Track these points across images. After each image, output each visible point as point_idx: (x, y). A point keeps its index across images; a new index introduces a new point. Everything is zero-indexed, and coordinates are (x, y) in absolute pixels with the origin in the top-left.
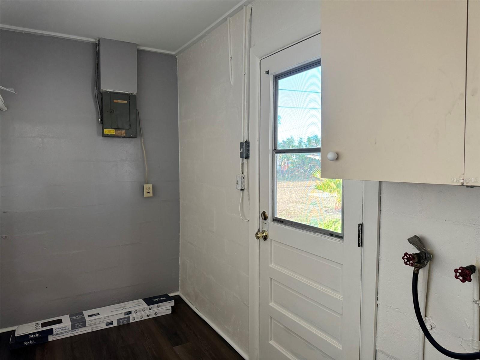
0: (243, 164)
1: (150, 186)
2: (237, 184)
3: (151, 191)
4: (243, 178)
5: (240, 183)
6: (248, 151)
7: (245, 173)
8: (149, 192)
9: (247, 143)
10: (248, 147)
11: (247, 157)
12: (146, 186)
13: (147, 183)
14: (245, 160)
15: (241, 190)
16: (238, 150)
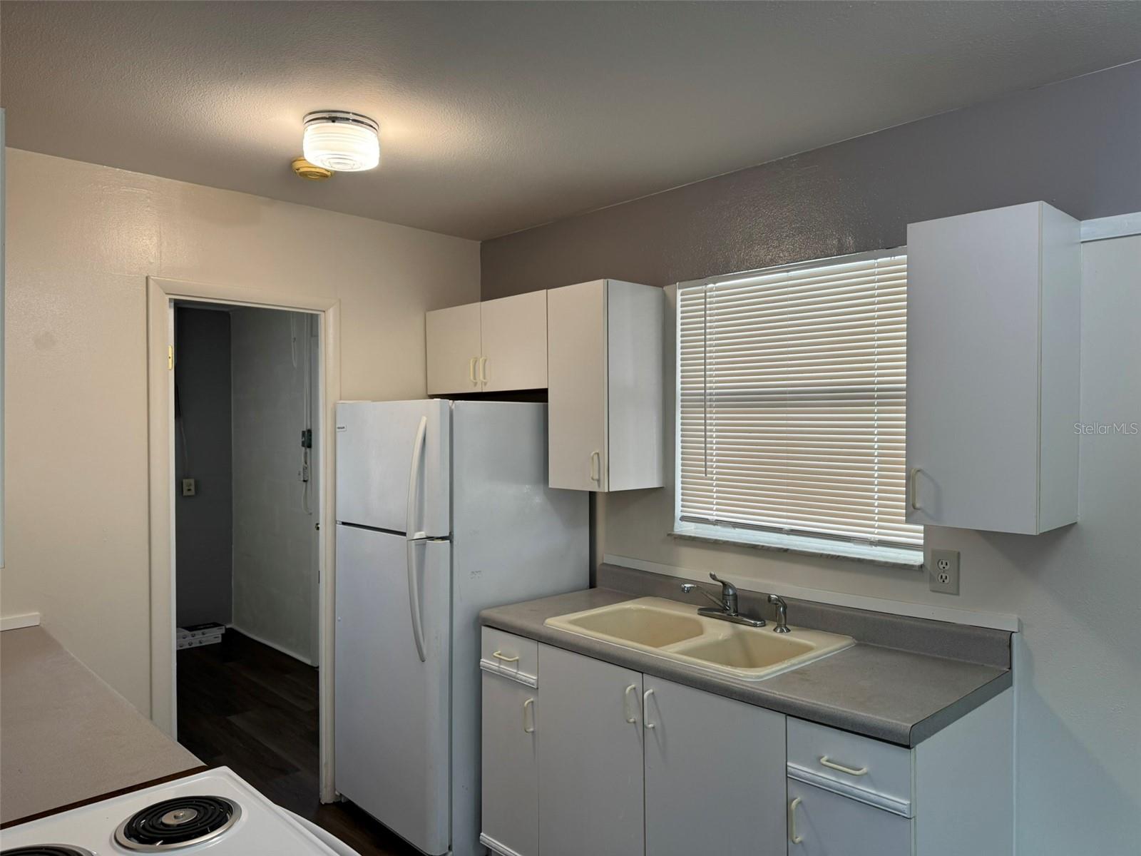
0: (306, 453)
1: (192, 481)
2: (299, 474)
3: (193, 488)
4: (305, 469)
5: (302, 474)
6: (311, 440)
7: (308, 463)
8: (189, 490)
9: (310, 431)
10: (311, 435)
11: (310, 446)
12: (185, 481)
13: (187, 478)
14: (308, 450)
15: (304, 481)
16: (300, 439)
